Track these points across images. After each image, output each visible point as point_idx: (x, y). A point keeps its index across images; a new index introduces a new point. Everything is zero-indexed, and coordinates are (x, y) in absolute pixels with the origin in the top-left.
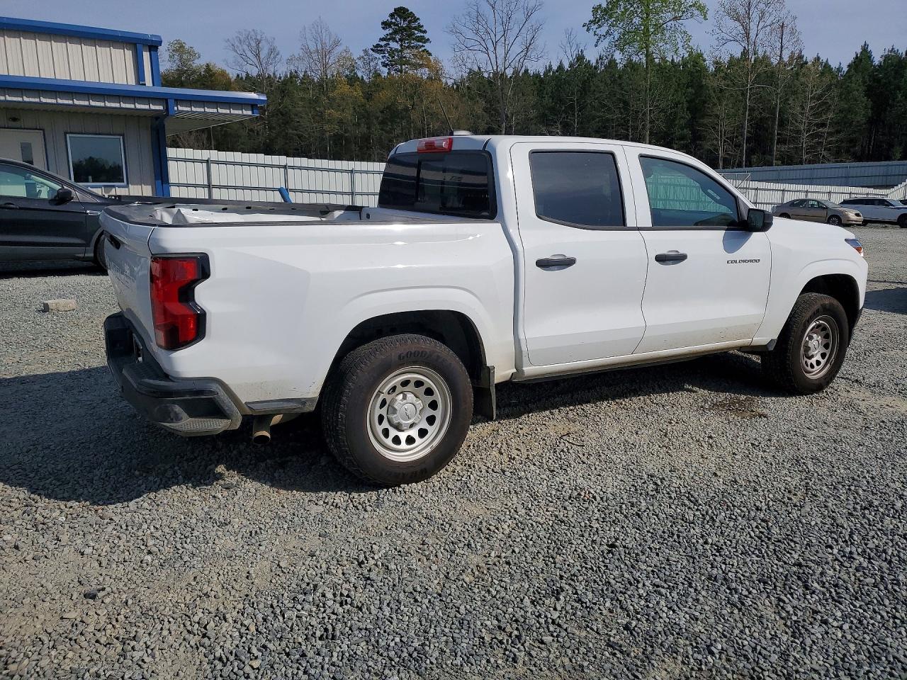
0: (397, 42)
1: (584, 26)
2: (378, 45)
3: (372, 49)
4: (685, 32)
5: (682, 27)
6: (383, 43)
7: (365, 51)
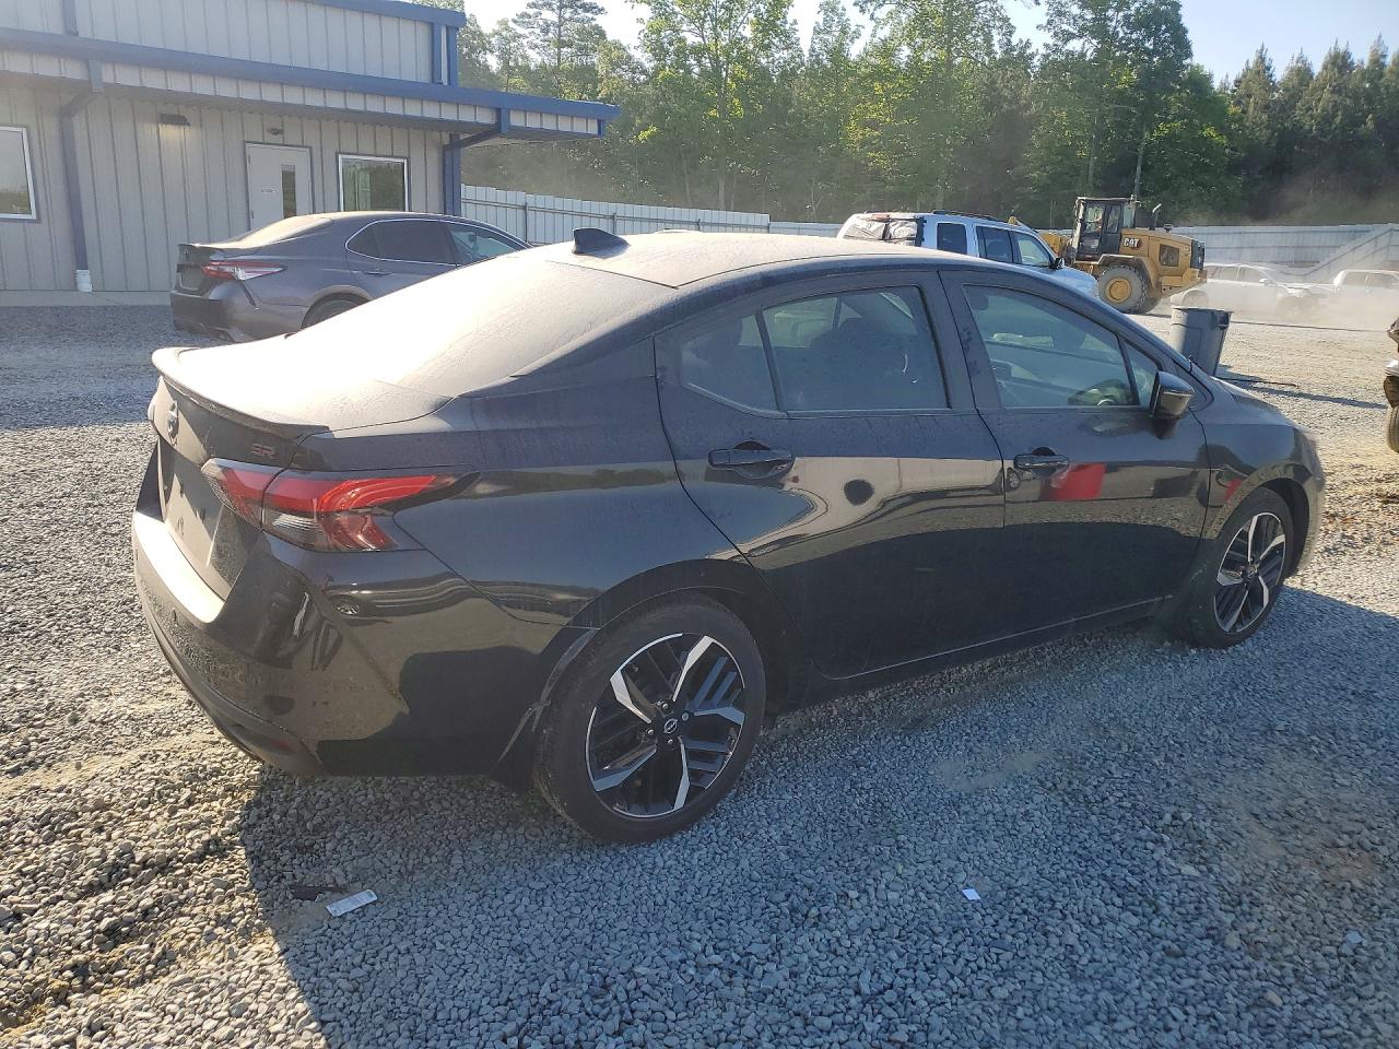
0: (553, 10)
1: (855, 4)
2: (524, 15)
3: (515, 21)
4: (1006, 20)
5: (1002, 11)
6: (532, 11)
7: (504, 23)
